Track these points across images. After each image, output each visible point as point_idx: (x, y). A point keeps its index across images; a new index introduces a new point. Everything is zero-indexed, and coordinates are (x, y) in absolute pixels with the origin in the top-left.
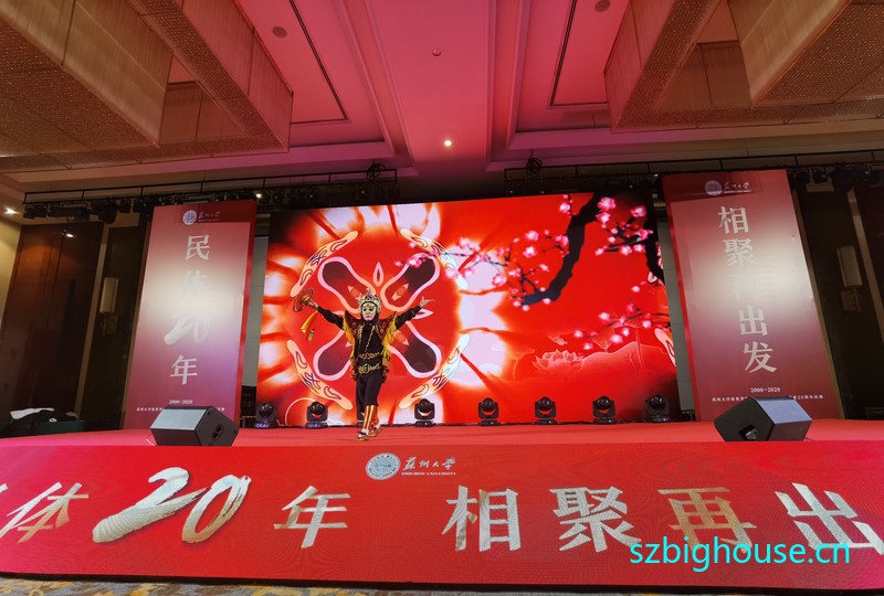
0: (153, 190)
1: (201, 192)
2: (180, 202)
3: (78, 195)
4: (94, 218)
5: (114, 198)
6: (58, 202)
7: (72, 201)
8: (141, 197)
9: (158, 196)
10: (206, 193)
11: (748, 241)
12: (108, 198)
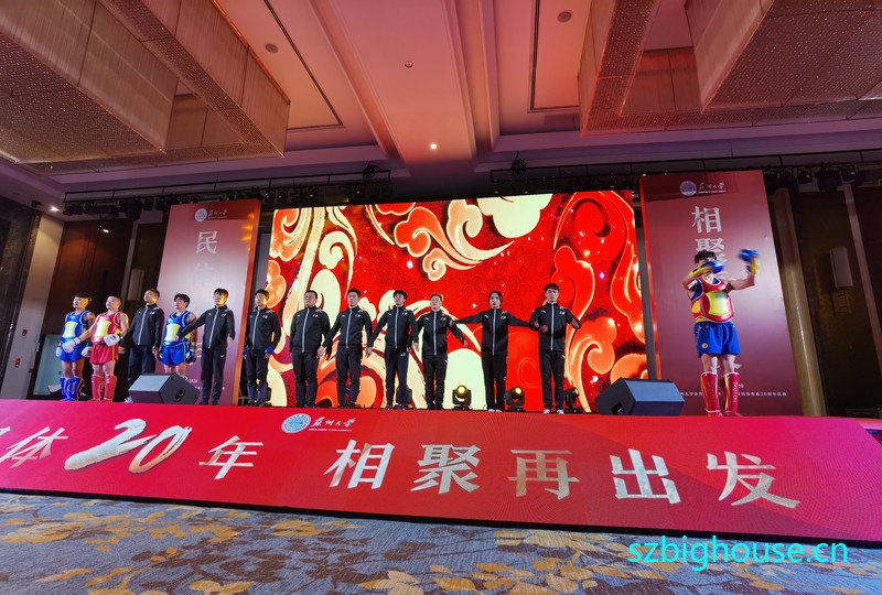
0: (172, 190)
1: (215, 192)
2: (195, 201)
3: (110, 194)
4: (122, 215)
5: (139, 197)
6: (93, 201)
7: (105, 200)
8: (163, 196)
9: (176, 195)
10: (218, 193)
11: (720, 240)
12: (134, 198)
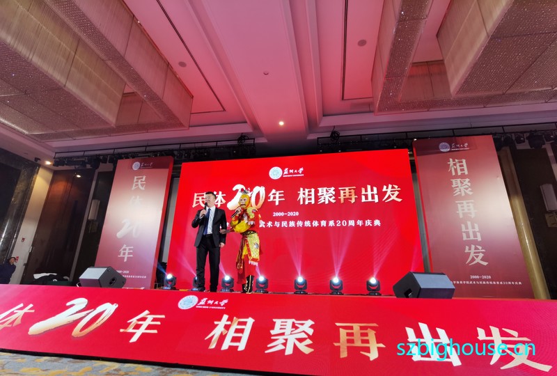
0: (120, 151)
1: (146, 152)
2: (133, 157)
3: (82, 154)
4: (88, 166)
5: (99, 155)
6: (71, 157)
7: (78, 157)
8: (113, 154)
9: (122, 154)
10: (148, 152)
11: (467, 180)
12: (96, 155)
